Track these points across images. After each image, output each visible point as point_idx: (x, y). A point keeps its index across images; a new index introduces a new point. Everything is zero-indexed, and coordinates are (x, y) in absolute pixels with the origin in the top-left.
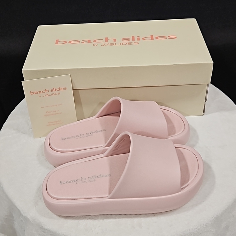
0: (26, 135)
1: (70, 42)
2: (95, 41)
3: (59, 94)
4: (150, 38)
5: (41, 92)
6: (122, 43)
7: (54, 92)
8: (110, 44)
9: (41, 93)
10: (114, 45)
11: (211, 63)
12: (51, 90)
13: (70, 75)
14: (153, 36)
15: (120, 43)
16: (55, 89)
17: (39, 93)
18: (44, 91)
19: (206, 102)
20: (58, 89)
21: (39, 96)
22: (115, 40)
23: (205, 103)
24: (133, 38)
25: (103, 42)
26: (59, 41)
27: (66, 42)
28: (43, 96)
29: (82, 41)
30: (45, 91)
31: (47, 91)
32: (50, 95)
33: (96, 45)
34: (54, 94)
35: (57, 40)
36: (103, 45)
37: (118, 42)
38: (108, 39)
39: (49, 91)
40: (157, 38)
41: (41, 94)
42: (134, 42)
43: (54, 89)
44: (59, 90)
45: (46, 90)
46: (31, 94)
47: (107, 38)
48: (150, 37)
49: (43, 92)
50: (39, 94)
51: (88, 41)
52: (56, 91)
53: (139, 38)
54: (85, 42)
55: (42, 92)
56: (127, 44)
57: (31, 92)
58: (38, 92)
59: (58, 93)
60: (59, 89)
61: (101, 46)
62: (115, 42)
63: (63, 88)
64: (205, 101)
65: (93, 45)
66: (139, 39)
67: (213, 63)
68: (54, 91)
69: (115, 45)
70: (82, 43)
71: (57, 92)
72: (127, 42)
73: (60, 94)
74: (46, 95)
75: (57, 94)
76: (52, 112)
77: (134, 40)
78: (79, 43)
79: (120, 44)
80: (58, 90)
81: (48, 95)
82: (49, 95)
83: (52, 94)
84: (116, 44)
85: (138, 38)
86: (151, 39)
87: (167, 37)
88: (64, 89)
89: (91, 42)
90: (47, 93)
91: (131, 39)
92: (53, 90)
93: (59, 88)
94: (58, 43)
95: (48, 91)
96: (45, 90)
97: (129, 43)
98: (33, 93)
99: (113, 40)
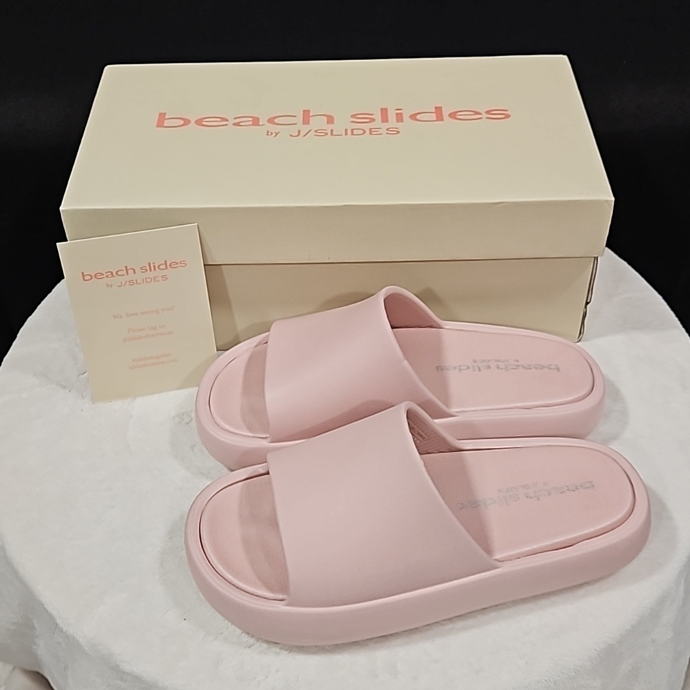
0: (70, 391)
1: (199, 122)
2: (271, 121)
3: (165, 278)
4: (434, 117)
5: (112, 273)
6: (352, 130)
7: (149, 274)
8: (316, 131)
9: (113, 276)
10: (327, 134)
11: (607, 201)
12: (141, 269)
13: (196, 224)
14: (441, 108)
15: (346, 130)
16: (154, 266)
17: (107, 276)
18: (122, 270)
19: (588, 306)
20: (163, 264)
21: (107, 285)
22: (330, 120)
23: (586, 307)
24: (384, 112)
25: (296, 124)
26: (167, 117)
27: (187, 122)
28: (119, 286)
29: (235, 118)
30: (125, 272)
31: (129, 271)
32: (138, 282)
33: (274, 134)
34: (150, 280)
35: (160, 114)
36: (297, 134)
37: (338, 127)
38: (311, 115)
39: (136, 271)
40: (453, 115)
41: (113, 278)
42: (386, 125)
43: (149, 264)
44: (164, 267)
45: (126, 267)
46: (84, 280)
47: (308, 111)
48: (434, 111)
49: (119, 273)
50: (106, 278)
51: (253, 121)
52: (155, 269)
53: (401, 114)
54: (241, 124)
55: (114, 274)
56: (364, 132)
57: (85, 274)
58: (103, 275)
59: (162, 277)
60: (166, 266)
61: (291, 136)
62: (330, 127)
63: (177, 264)
64: (587, 303)
65: (268, 132)
66: (399, 118)
67: (613, 199)
68: (150, 270)
69: (332, 134)
70: (234, 124)
71: (159, 273)
72: (367, 127)
73: (167, 279)
74: (128, 283)
75: (160, 278)
76: (143, 330)
77: (387, 121)
78: (226, 125)
79: (346, 134)
80: (161, 267)
81: (132, 283)
82: (135, 282)
83: (145, 280)
84: (334, 133)
85: (397, 114)
86: (435, 119)
87: (483, 112)
88: (180, 265)
89: (260, 124)
90: (131, 276)
91: (378, 116)
92: (148, 268)
93: (165, 261)
94: (165, 125)
95: (132, 270)
96: (125, 269)
97: (370, 129)
98: (89, 277)
99: (325, 118)
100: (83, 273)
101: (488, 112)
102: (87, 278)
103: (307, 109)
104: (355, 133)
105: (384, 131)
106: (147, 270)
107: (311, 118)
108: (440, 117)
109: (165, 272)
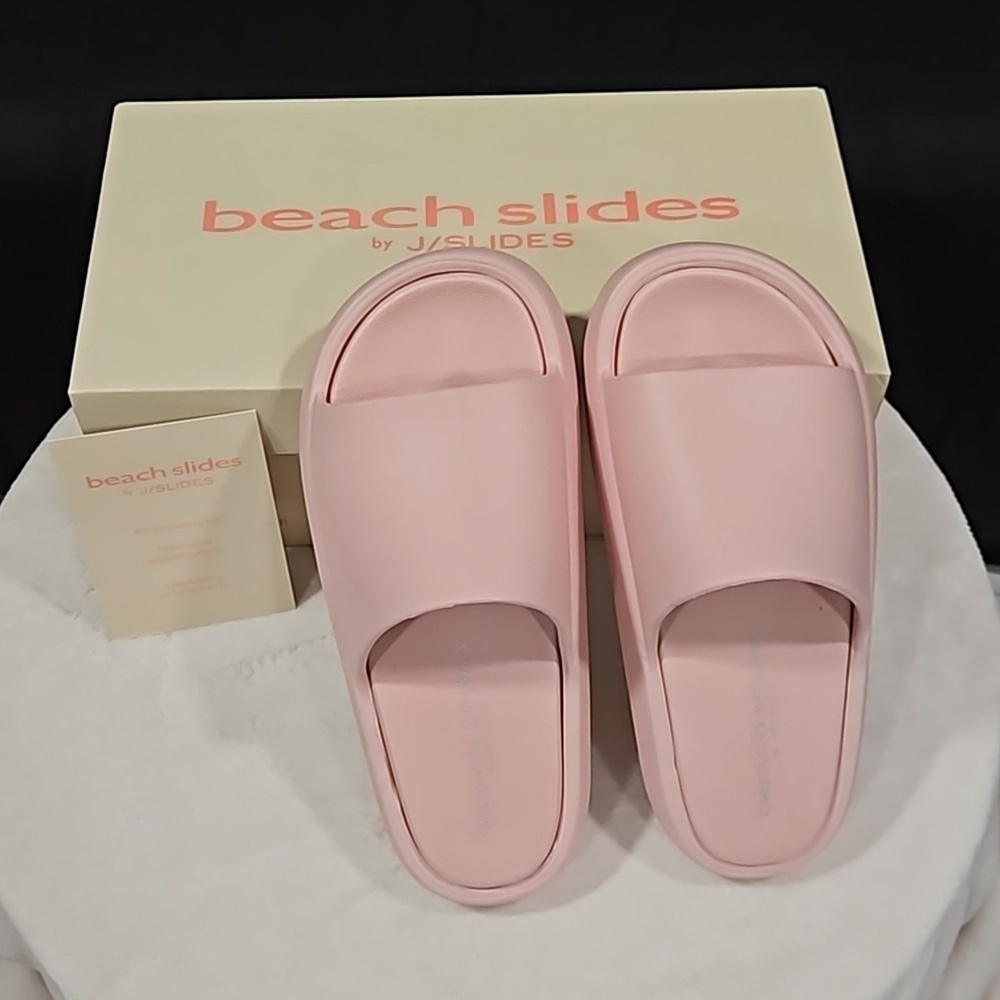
1: (269, 220)
2: (378, 218)
3: (209, 481)
4: (622, 212)
5: (131, 477)
6: (502, 237)
7: (184, 477)
8: (447, 240)
9: (133, 480)
10: (463, 245)
12: (174, 470)
13: (254, 411)
15: (493, 237)
16: (194, 467)
17: (124, 481)
18: (147, 473)
20: (206, 464)
21: (125, 491)
22: (468, 217)
24: (549, 202)
25: (416, 225)
26: (218, 211)
27: (249, 220)
28: (141, 494)
29: (323, 214)
30: (150, 475)
31: (157, 474)
32: (171, 487)
33: (384, 246)
34: (186, 484)
35: (208, 204)
36: (418, 246)
38: (438, 207)
39: (168, 474)
40: (653, 210)
41: (132, 483)
42: (553, 229)
43: (186, 464)
44: (207, 466)
45: (152, 469)
46: (91, 486)
47: (434, 198)
48: (623, 200)
49: (142, 477)
50: (122, 484)
51: (350, 219)
52: (194, 471)
53: (575, 205)
54: (333, 224)
55: (135, 478)
56: (520, 242)
57: (92, 479)
58: (117, 479)
59: (204, 480)
60: (211, 466)
61: (410, 249)
63: (226, 461)
65: (374, 241)
68: (188, 471)
69: (471, 245)
70: (322, 225)
71: (200, 474)
74: (154, 490)
77: (554, 220)
78: (310, 226)
79: (493, 244)
80: (203, 467)
81: (160, 488)
82: (165, 487)
83: (180, 485)
84: (475, 244)
85: (568, 205)
86: (625, 217)
88: (231, 464)
89: (362, 224)
90: (159, 479)
91: (539, 210)
92: (184, 469)
93: (210, 460)
94: (216, 226)
95: (161, 473)
96: (149, 471)
97: (530, 236)
98: (98, 483)
99: (460, 213)
100: (88, 478)
101: (706, 203)
102: (93, 484)
103: (432, 195)
104: (506, 244)
105: (548, 240)
106: (182, 472)
107: (438, 213)
108: (633, 216)
109: (209, 474)
